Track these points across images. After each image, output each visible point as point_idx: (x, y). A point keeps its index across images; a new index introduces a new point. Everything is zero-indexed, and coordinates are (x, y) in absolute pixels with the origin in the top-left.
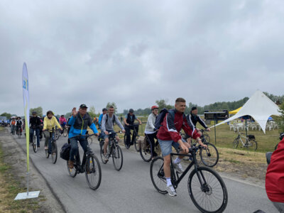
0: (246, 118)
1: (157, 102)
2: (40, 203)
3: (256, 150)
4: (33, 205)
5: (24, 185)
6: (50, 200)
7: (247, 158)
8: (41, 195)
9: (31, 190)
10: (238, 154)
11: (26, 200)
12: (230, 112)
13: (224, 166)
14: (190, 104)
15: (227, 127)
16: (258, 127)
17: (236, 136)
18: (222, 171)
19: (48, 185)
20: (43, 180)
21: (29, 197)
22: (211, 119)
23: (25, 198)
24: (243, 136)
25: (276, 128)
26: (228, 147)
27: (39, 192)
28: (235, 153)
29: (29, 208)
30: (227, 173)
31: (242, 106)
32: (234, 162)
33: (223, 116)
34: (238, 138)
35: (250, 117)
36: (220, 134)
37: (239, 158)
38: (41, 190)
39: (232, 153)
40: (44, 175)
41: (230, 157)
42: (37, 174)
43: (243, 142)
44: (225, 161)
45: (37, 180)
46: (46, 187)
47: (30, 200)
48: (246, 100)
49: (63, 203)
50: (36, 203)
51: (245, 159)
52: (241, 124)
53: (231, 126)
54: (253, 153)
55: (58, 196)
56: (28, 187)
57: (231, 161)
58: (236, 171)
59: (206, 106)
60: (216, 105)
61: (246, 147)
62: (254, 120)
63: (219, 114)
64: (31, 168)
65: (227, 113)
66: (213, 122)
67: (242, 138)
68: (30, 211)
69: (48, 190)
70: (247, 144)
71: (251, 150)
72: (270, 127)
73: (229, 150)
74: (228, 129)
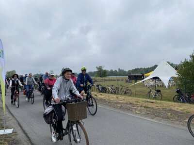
0: (156, 78)
1: (97, 67)
2: (13, 137)
3: (161, 99)
4: (8, 138)
5: (2, 125)
6: (21, 135)
7: (155, 105)
8: (14, 131)
9: (7, 128)
10: (150, 102)
11: (3, 135)
12: (145, 75)
13: (140, 110)
14: (119, 69)
15: (143, 85)
16: (163, 84)
17: (149, 90)
18: (139, 114)
19: (19, 124)
20: (16, 121)
21: (6, 133)
22: (133, 79)
23: (2, 134)
24: (153, 90)
25: (174, 85)
26: (143, 98)
27: (13, 129)
28: (147, 102)
29: (5, 140)
30: (142, 115)
31: (153, 70)
32: (147, 107)
33: (141, 77)
34: (150, 92)
35: (158, 78)
36: (138, 89)
37: (150, 105)
38: (14, 128)
39: (145, 102)
40: (16, 118)
41: (144, 104)
42: (11, 117)
43: (153, 94)
44: (141, 107)
45: (12, 122)
46: (18, 126)
47: (6, 135)
48: (156, 66)
49: (29, 136)
50: (10, 137)
51: (154, 106)
52: (152, 83)
53: (146, 84)
54: (159, 101)
55: (26, 131)
56: (4, 126)
57: (145, 107)
58: (148, 114)
59: (129, 71)
60: (136, 70)
61: (155, 98)
62: (160, 80)
63: (138, 76)
64: (7, 113)
65: (143, 75)
66: (134, 81)
67: (153, 92)
68: (6, 143)
69: (19, 128)
70: (155, 96)
71: (158, 100)
72: (171, 85)
73: (144, 99)
74: (143, 86)
